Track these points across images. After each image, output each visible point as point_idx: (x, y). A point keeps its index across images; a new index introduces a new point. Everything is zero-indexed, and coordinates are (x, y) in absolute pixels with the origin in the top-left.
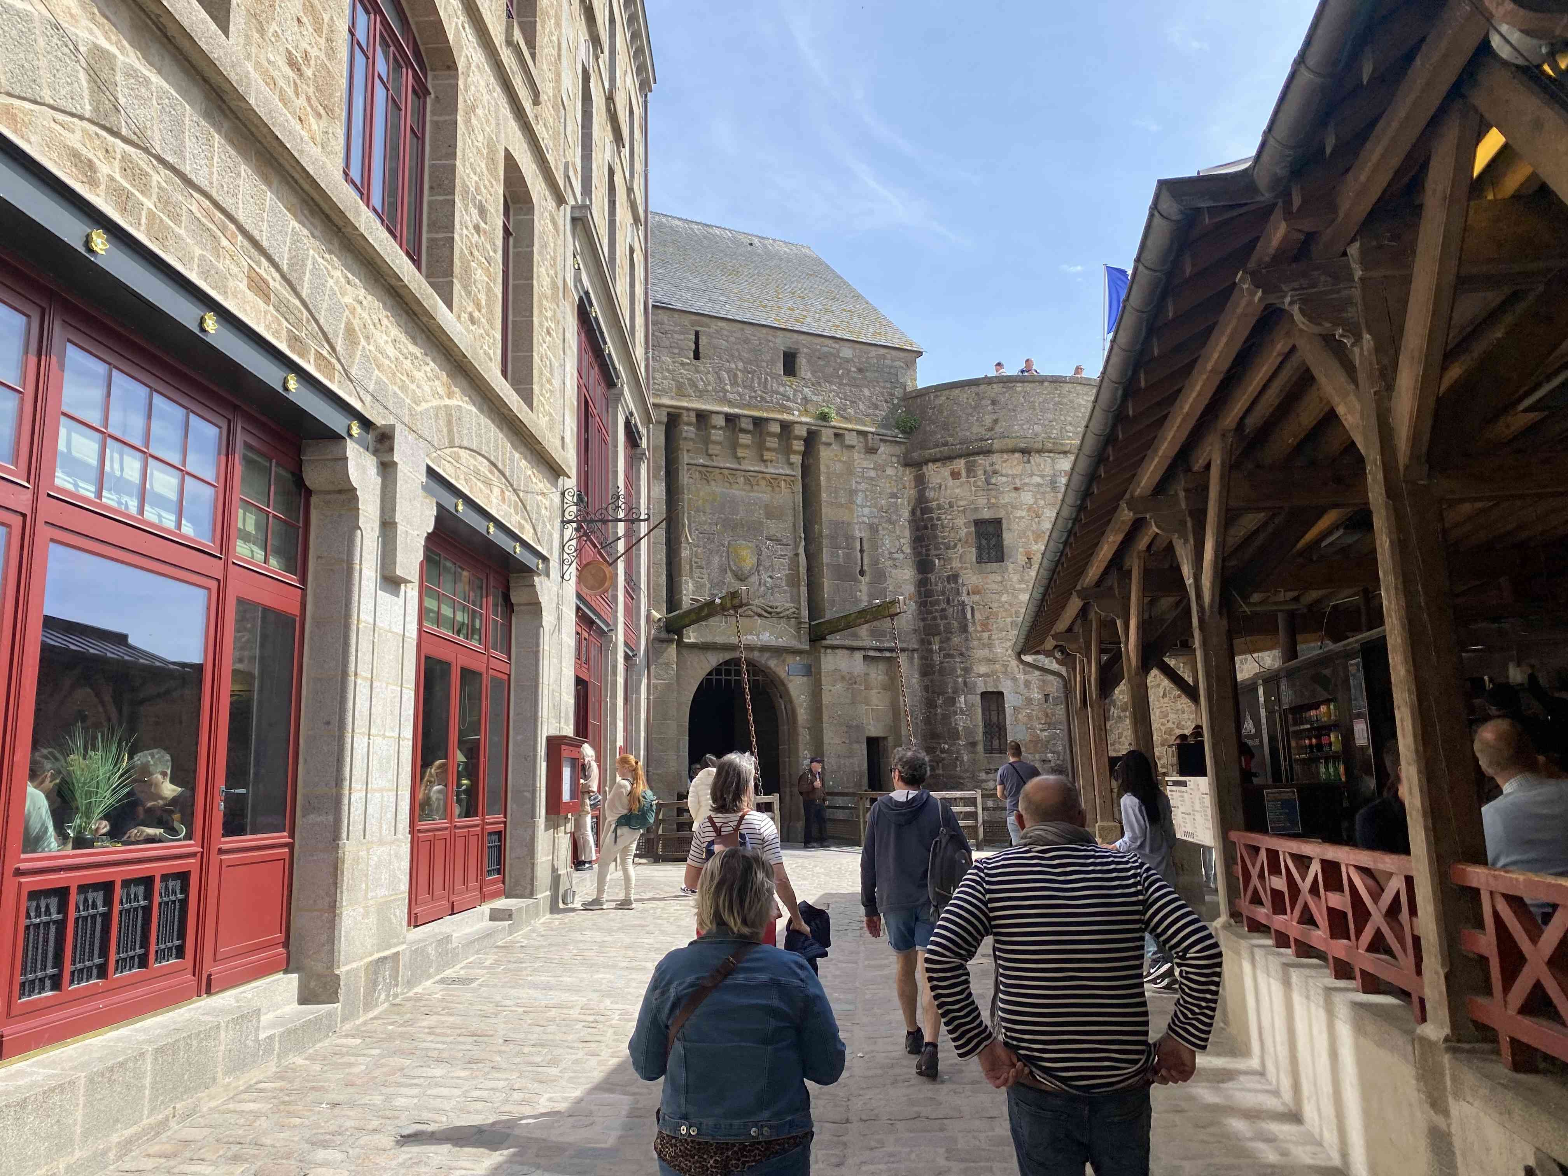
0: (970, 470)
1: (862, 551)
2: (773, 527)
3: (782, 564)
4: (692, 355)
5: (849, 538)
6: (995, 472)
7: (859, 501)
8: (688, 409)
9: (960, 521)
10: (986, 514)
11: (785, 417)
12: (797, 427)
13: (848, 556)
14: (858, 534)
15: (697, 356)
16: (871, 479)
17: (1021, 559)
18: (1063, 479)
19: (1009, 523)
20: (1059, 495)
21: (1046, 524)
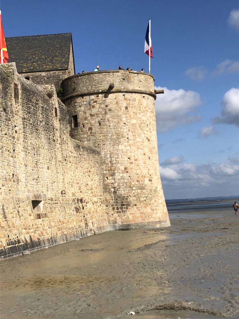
0: (71, 102)
6: (75, 102)
10: (74, 114)
17: (81, 125)
18: (92, 102)
19: (78, 116)
20: (91, 106)
21: (88, 115)
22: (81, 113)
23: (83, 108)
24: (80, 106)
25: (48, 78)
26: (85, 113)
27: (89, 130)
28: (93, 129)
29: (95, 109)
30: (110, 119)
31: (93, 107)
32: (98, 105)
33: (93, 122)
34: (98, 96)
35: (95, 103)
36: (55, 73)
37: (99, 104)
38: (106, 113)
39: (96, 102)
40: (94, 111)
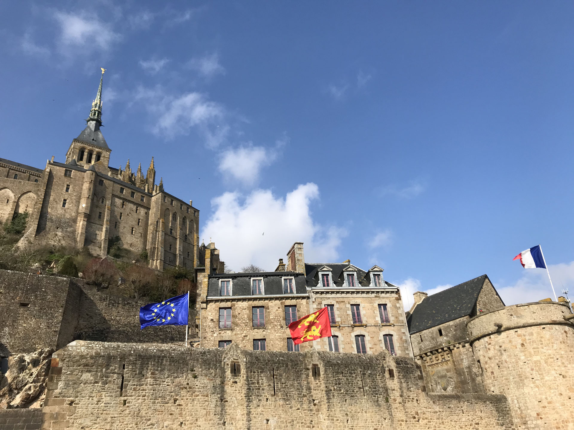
1: (468, 375)
2: (448, 374)
3: (453, 384)
4: (421, 341)
5: (464, 372)
7: (464, 361)
8: (422, 354)
11: (442, 347)
12: (444, 348)
13: (464, 377)
14: (465, 370)
15: (422, 341)
16: (466, 354)
17: (485, 370)
18: (487, 344)
19: (481, 360)
20: (488, 349)
21: (487, 359)
22: (481, 357)
23: (481, 353)
24: (479, 351)
25: (456, 327)
26: (485, 357)
27: (492, 375)
28: (495, 373)
29: (491, 351)
30: (507, 360)
33: (493, 365)
34: (490, 338)
35: (490, 346)
36: (460, 320)
37: (493, 346)
38: (502, 354)
40: (491, 354)
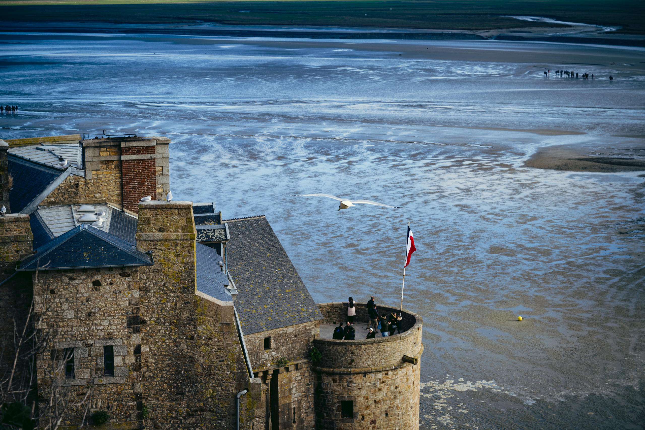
0: (341, 380)
1: (294, 413)
6: (351, 382)
7: (293, 392)
9: (336, 400)
10: (346, 399)
11: (265, 368)
12: (269, 371)
13: (288, 417)
14: (293, 407)
17: (360, 417)
18: (379, 382)
19: (356, 403)
20: (377, 389)
21: (370, 402)
22: (360, 399)
23: (363, 392)
24: (359, 389)
25: (296, 336)
26: (367, 399)
27: (371, 424)
28: (377, 422)
29: (382, 392)
30: (400, 405)
31: (380, 390)
32: (386, 387)
33: (377, 412)
34: (387, 374)
35: (383, 385)
36: (306, 326)
37: (387, 385)
38: (395, 398)
39: (384, 382)
40: (380, 396)
